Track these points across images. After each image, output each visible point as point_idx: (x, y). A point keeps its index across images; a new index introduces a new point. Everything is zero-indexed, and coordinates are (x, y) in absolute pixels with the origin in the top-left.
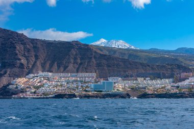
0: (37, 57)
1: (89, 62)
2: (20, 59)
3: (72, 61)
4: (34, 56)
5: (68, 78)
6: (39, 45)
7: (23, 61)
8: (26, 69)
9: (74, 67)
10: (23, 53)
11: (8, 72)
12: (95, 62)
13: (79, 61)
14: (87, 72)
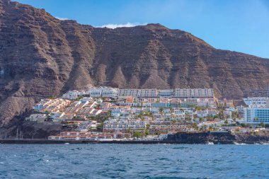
0: (77, 57)
1: (192, 66)
2: (44, 61)
3: (155, 63)
4: (70, 54)
5: (156, 99)
6: (79, 33)
7: (51, 63)
8: (58, 81)
9: (162, 77)
10: (49, 48)
11: (22, 87)
12: (205, 67)
13: (169, 64)
14: (192, 87)
